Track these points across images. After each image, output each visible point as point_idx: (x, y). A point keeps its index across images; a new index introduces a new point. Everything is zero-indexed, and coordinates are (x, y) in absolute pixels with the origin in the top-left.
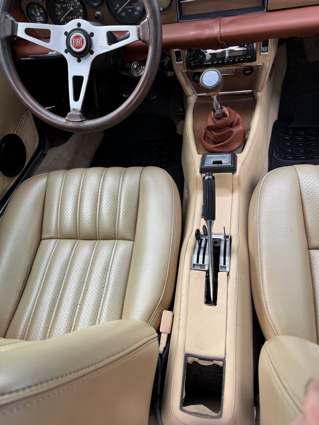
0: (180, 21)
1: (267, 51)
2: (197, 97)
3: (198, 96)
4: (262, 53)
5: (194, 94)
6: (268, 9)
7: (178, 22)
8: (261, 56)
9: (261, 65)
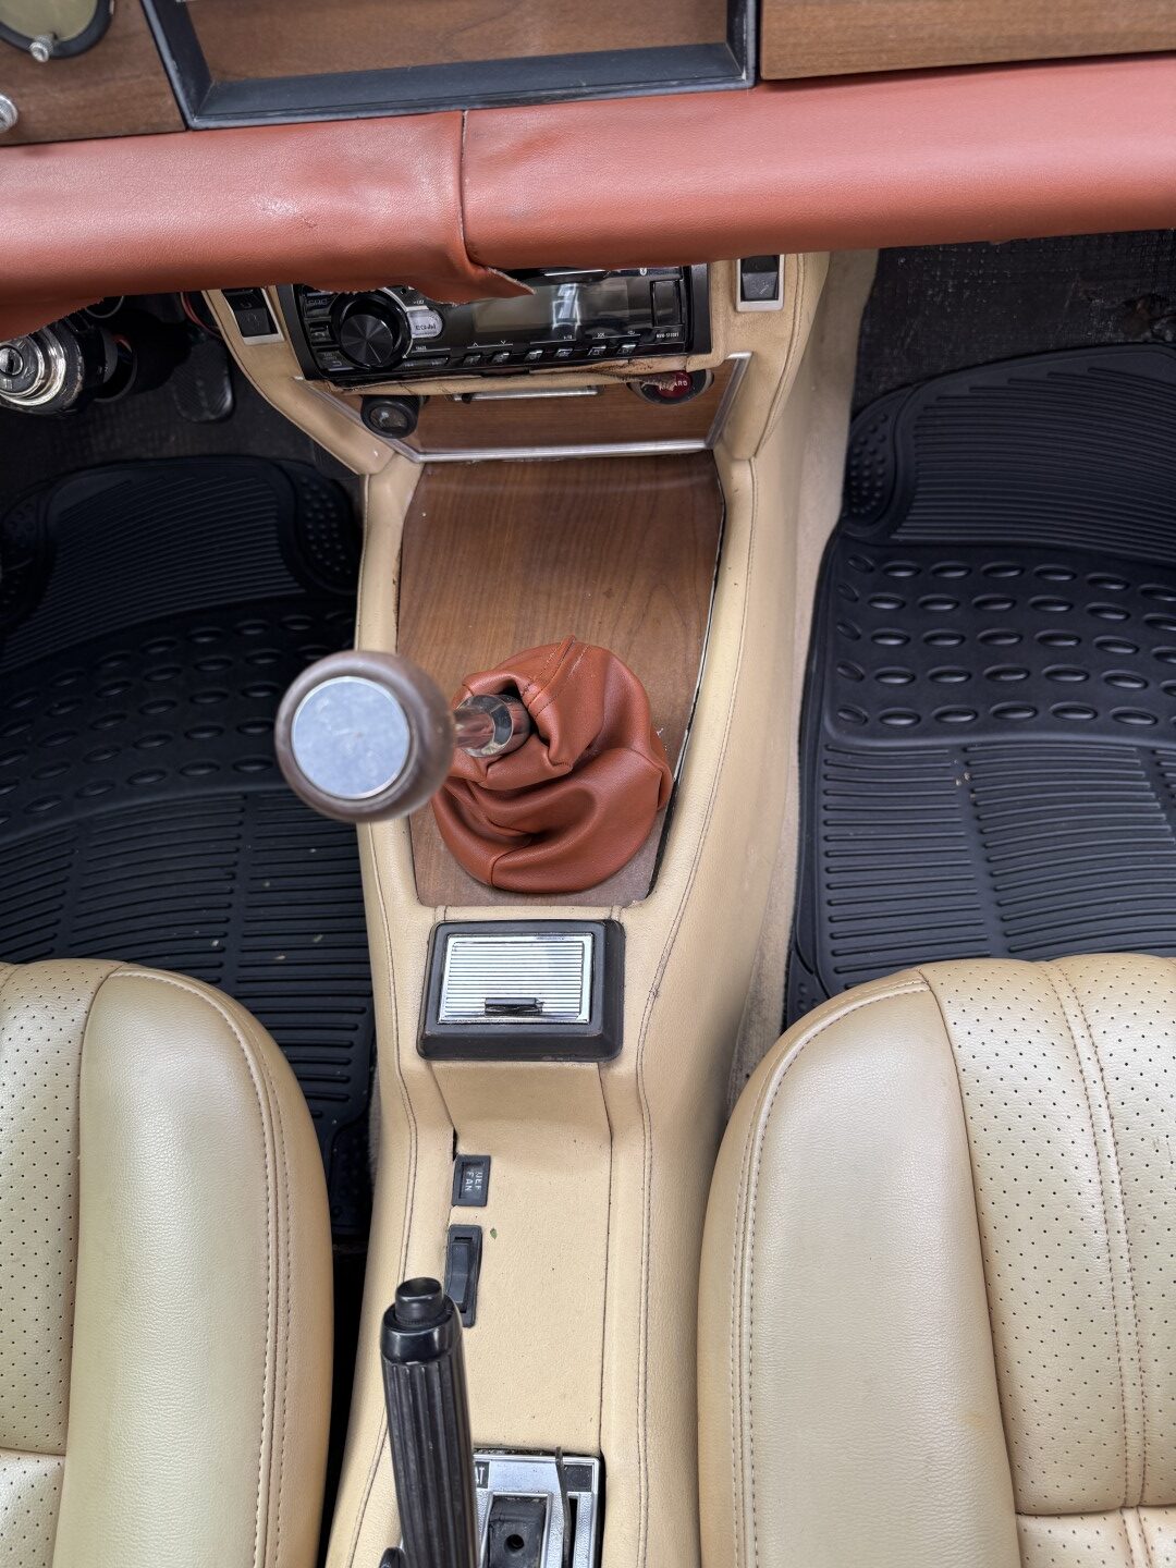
0: (195, 122)
1: (775, 297)
2: (418, 469)
3: (426, 464)
4: (742, 306)
5: (401, 459)
6: (764, 75)
7: (188, 128)
8: (739, 320)
9: (741, 360)
